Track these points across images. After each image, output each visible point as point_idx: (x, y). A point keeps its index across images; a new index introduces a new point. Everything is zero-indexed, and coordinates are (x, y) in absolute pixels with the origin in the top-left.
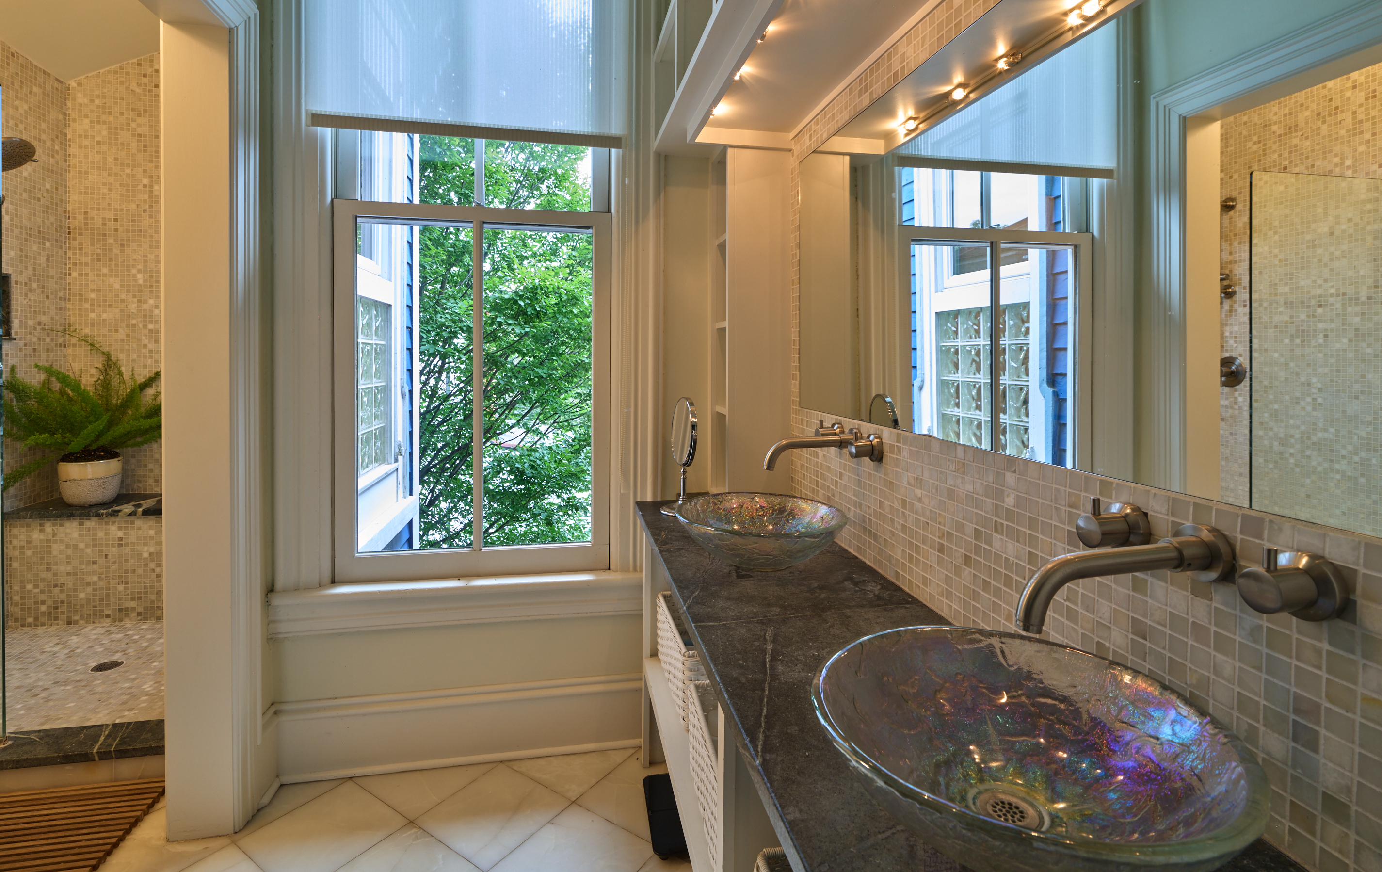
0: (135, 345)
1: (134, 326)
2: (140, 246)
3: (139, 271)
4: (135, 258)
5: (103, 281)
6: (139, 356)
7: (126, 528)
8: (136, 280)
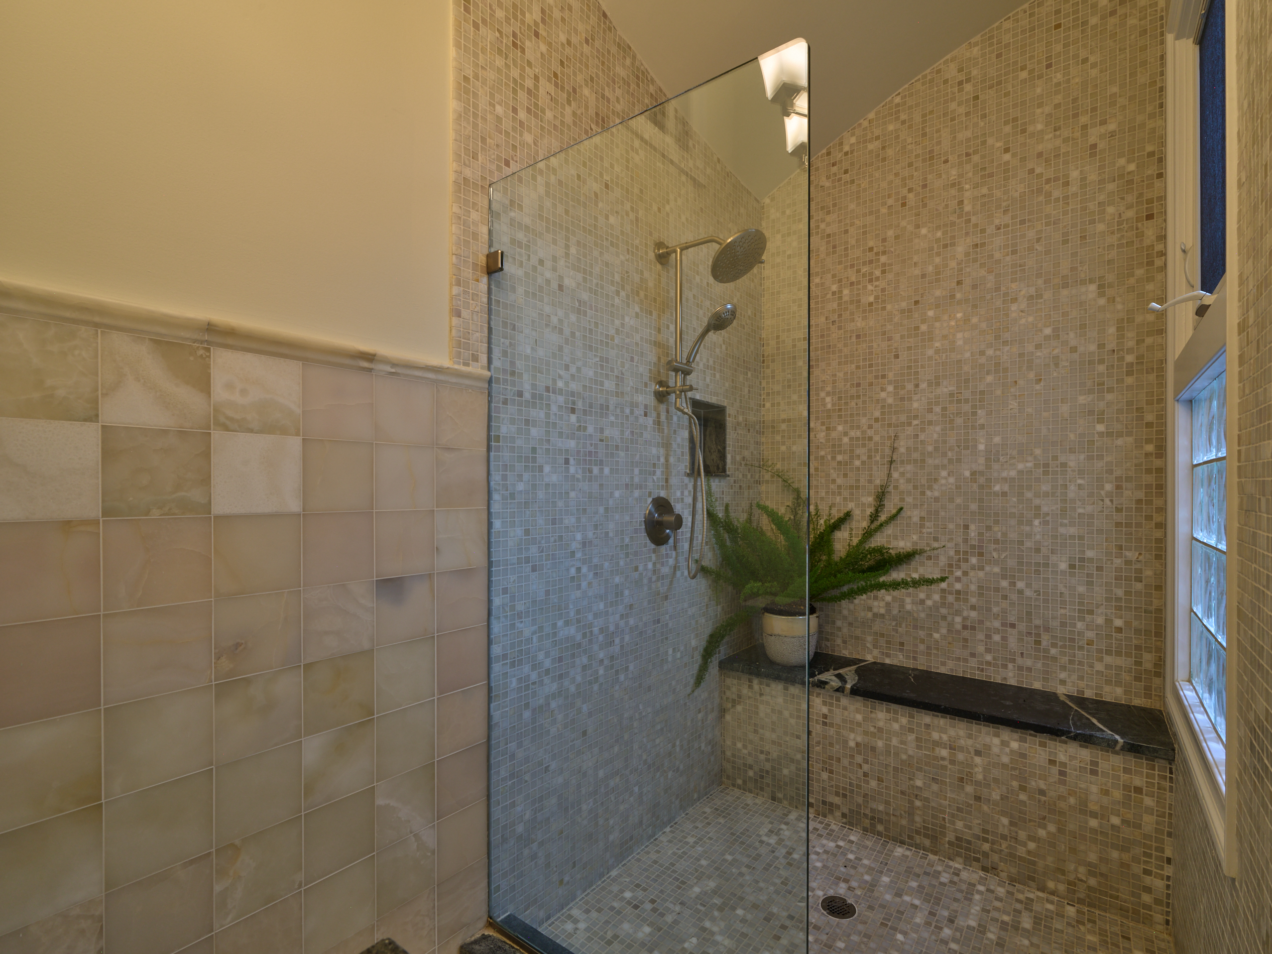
0: (823, 481)
1: (822, 457)
2: (829, 364)
3: (828, 394)
4: (823, 379)
5: (793, 410)
6: (827, 493)
7: (831, 705)
8: (824, 405)
